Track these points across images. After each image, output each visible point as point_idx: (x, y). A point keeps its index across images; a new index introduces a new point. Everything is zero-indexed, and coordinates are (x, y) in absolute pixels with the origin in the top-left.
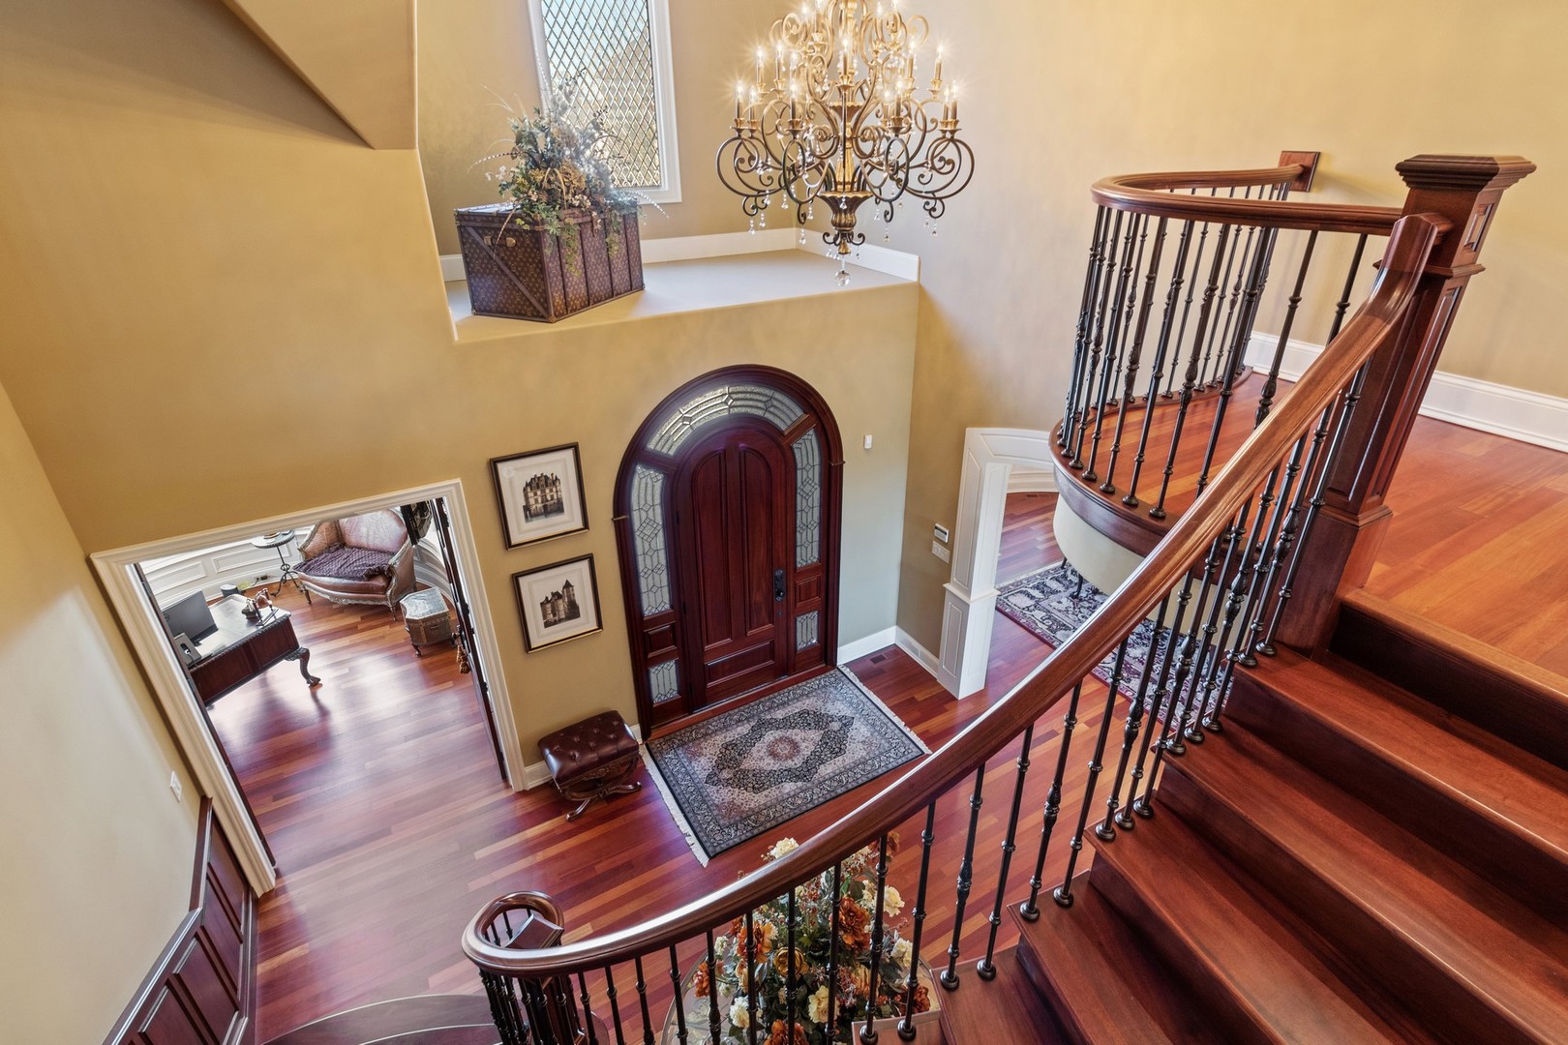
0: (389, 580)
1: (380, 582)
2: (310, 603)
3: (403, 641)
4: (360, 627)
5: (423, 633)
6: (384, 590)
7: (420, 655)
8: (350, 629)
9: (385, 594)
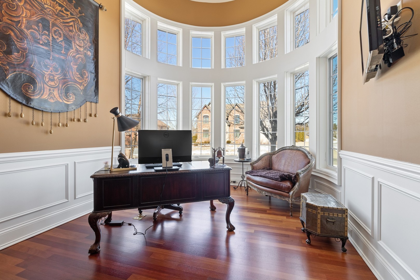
0: (293, 184)
1: (288, 184)
2: (247, 195)
3: (295, 229)
4: (268, 212)
5: (319, 221)
6: (289, 189)
7: (309, 243)
8: (263, 211)
9: (288, 193)
